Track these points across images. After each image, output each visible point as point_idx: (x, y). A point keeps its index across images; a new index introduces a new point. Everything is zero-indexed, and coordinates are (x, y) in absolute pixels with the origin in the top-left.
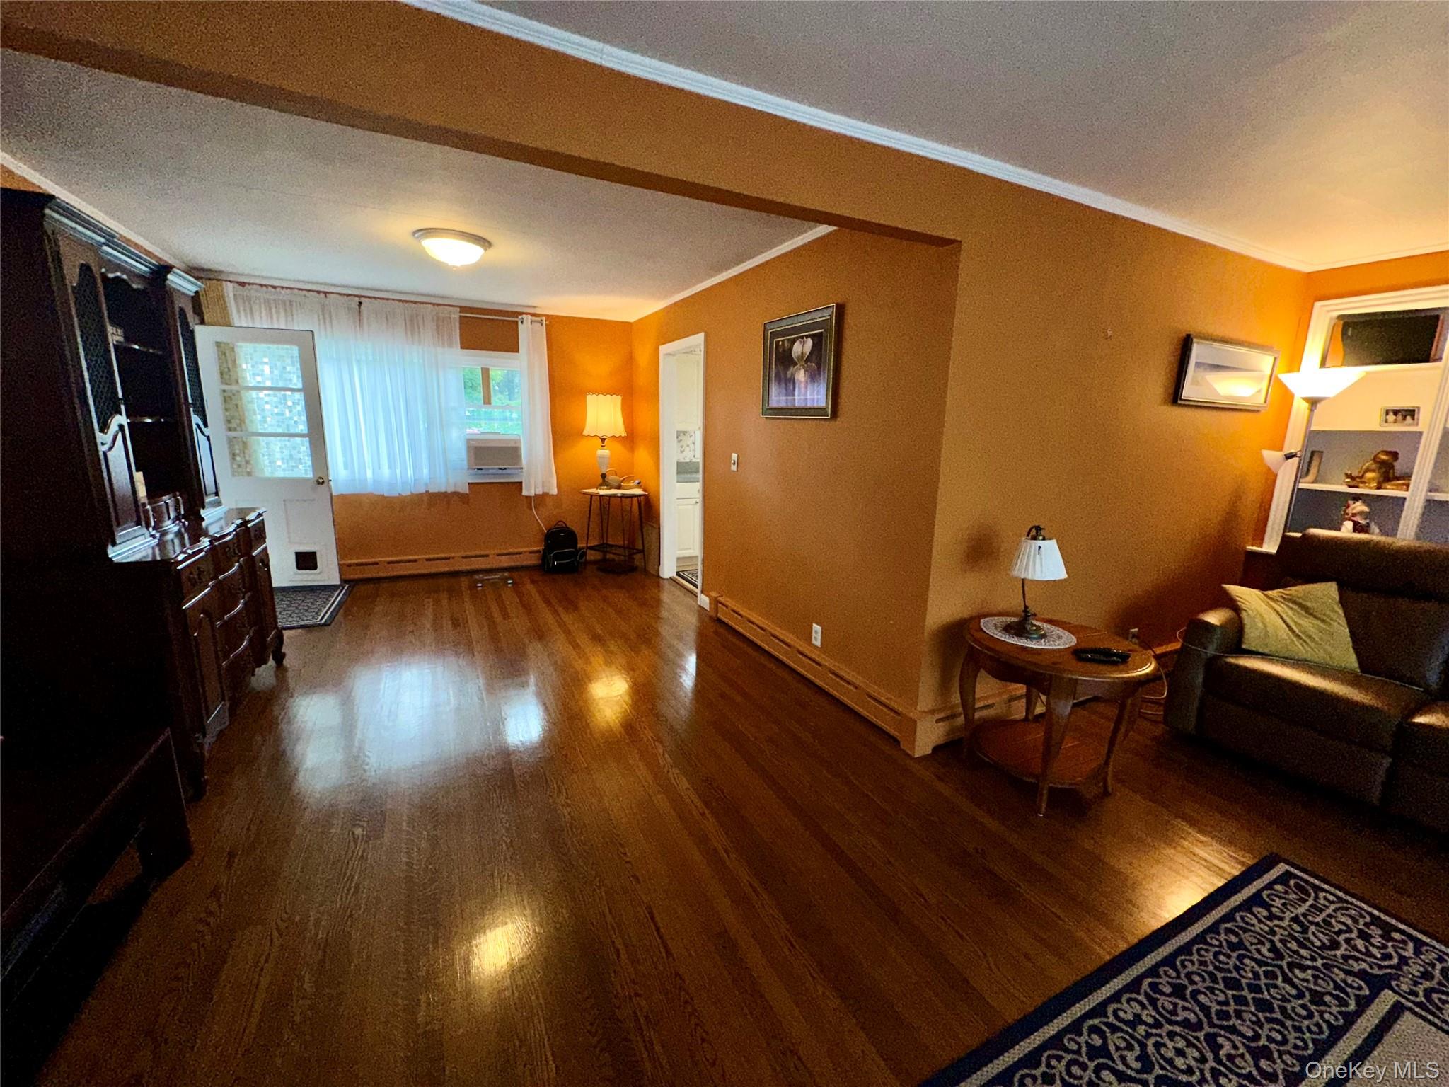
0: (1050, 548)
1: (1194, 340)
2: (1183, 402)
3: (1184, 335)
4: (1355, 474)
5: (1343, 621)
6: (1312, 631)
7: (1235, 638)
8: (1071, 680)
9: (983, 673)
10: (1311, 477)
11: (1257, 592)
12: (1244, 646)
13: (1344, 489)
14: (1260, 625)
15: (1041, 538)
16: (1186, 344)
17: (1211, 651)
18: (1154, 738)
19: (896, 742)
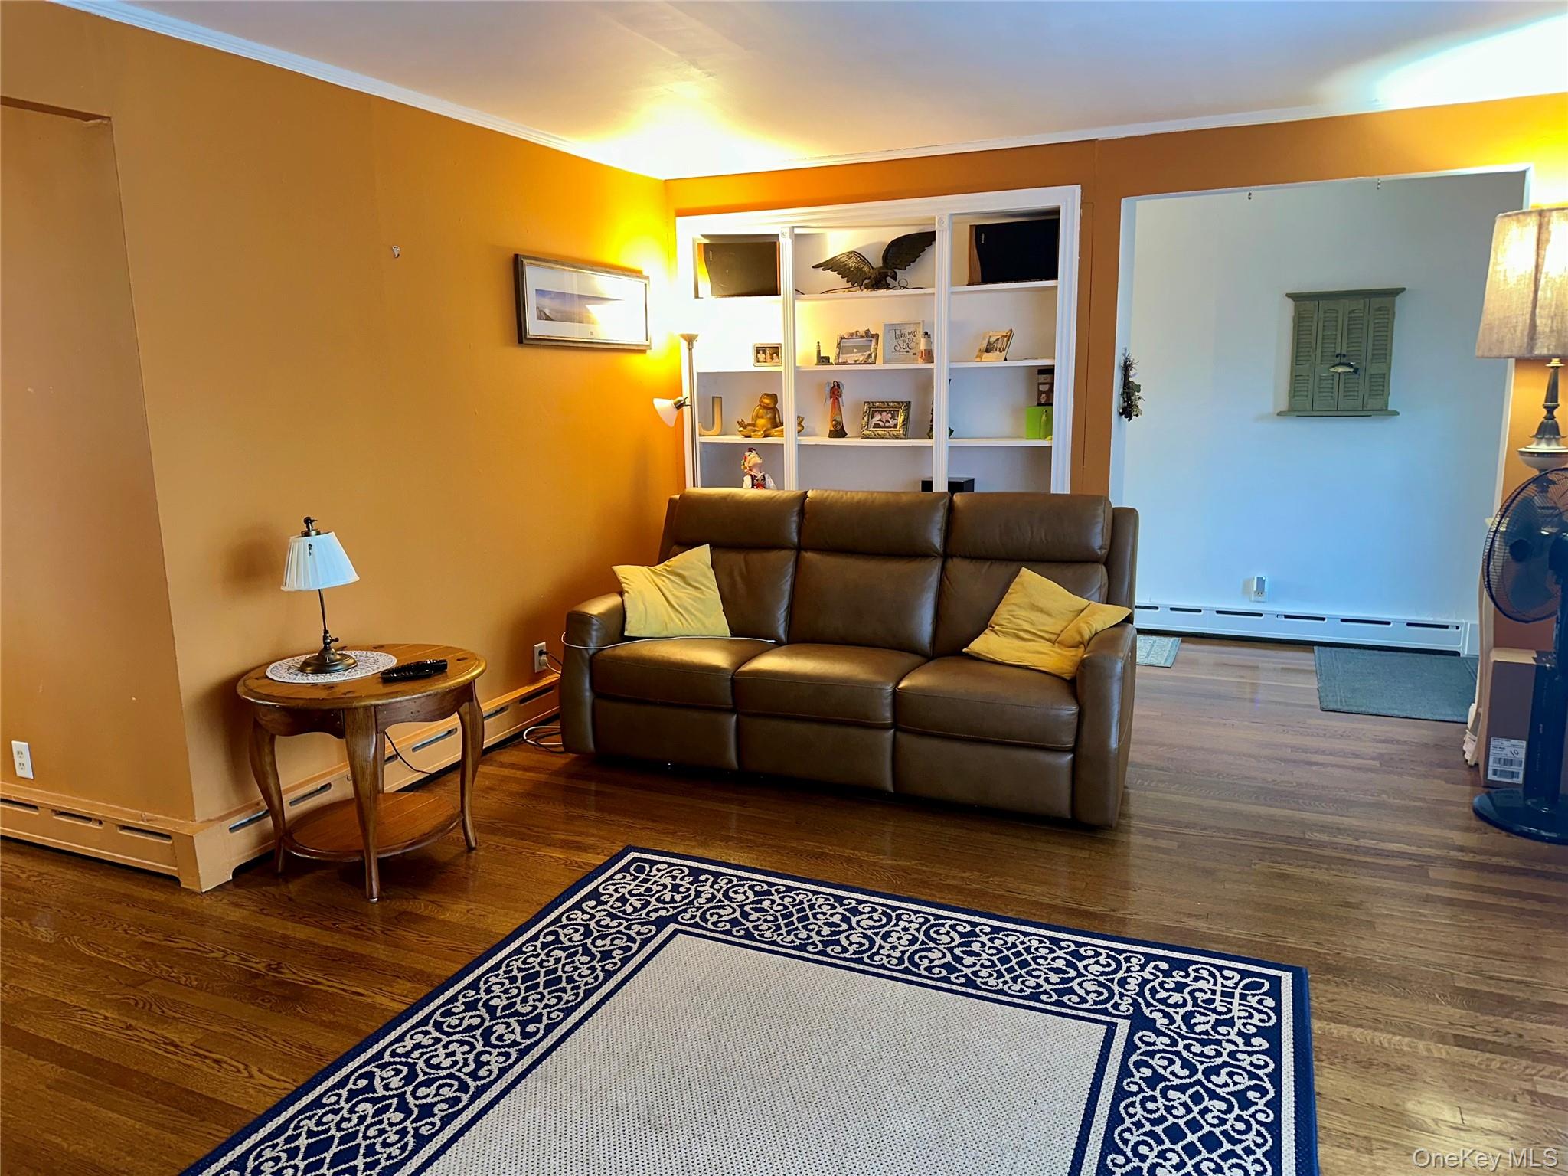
0: (329, 544)
1: (525, 261)
2: (527, 342)
3: (511, 255)
4: (748, 421)
5: (715, 586)
6: (688, 602)
7: (617, 624)
8: (367, 708)
9: (279, 740)
10: (717, 429)
11: (645, 569)
12: (626, 634)
13: (738, 439)
14: (641, 607)
15: (313, 533)
16: (517, 265)
17: (592, 647)
18: (558, 773)
19: (171, 881)
